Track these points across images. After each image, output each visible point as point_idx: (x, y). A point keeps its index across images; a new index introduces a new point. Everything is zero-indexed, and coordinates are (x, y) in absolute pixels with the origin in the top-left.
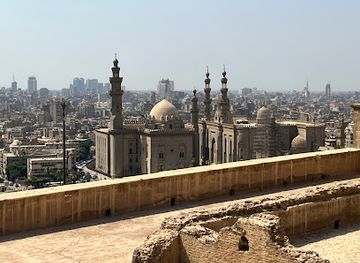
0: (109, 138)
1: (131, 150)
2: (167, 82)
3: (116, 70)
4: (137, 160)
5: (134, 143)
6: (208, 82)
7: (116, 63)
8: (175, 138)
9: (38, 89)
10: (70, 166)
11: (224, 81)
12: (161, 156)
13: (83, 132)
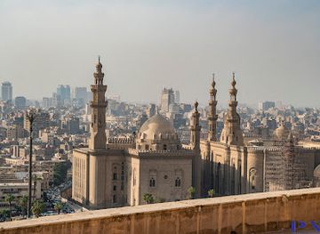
0: (88, 160)
1: (115, 175)
2: (171, 92)
3: (100, 76)
4: (122, 188)
5: (119, 167)
6: (214, 93)
7: (100, 67)
8: (172, 162)
9: (14, 97)
10: (39, 193)
11: (234, 93)
12: (152, 183)
13: (61, 151)
